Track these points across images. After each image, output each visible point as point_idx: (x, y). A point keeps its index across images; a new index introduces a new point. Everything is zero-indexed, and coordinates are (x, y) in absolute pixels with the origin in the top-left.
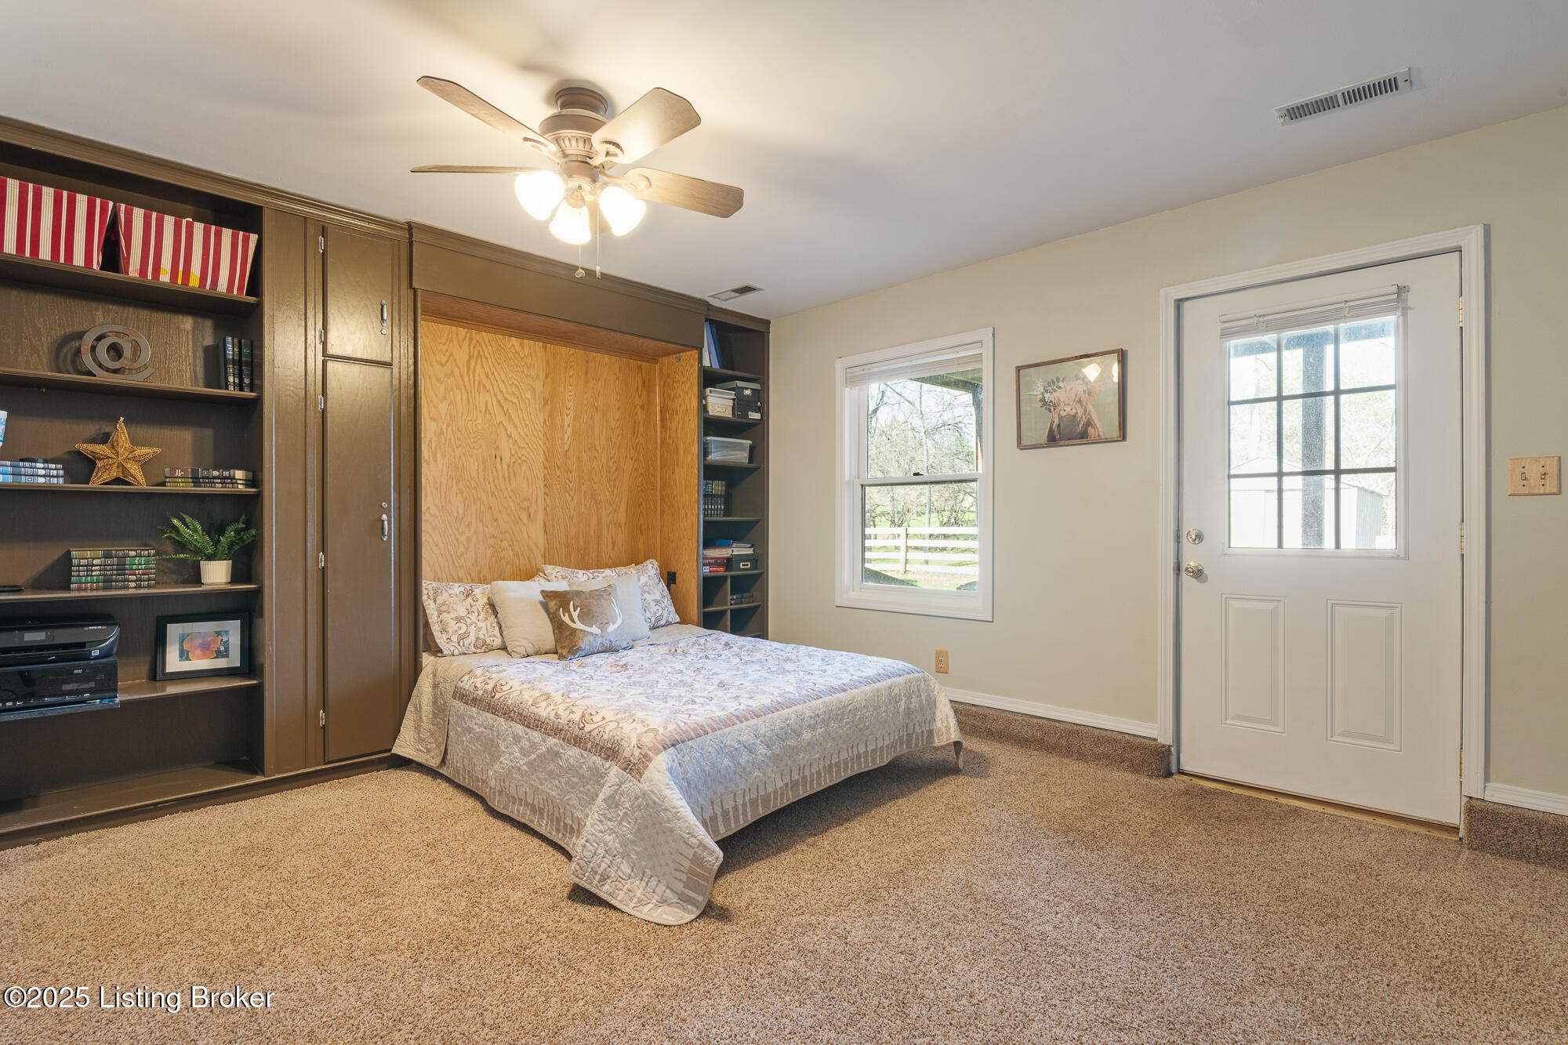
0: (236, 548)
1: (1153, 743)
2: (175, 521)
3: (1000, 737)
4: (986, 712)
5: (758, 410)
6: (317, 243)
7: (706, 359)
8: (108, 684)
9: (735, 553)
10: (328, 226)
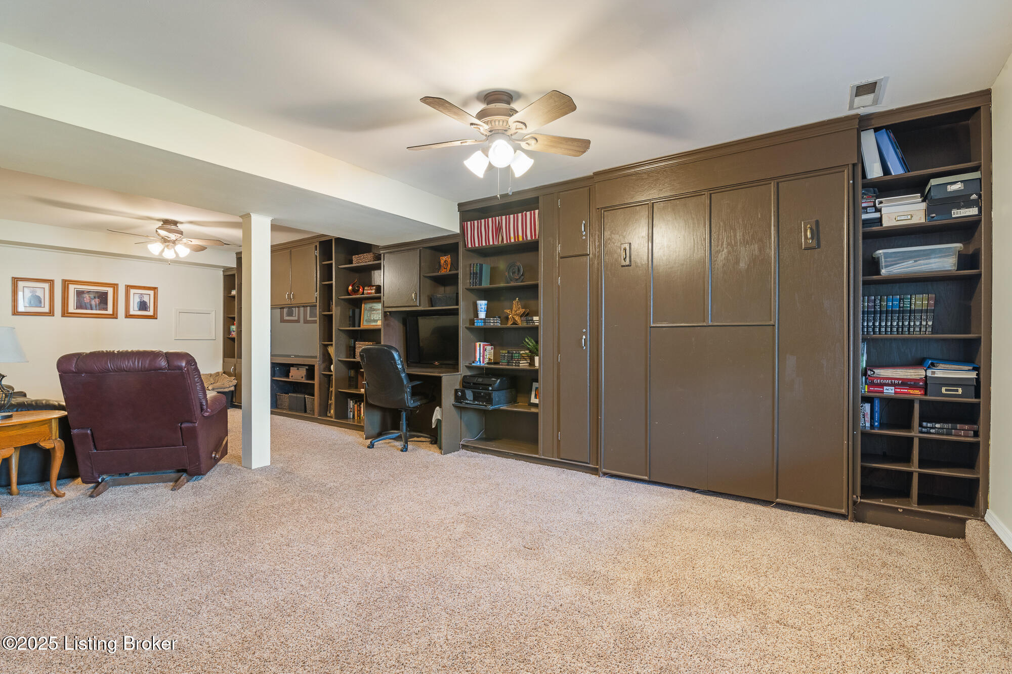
2: (526, 339)
5: (972, 204)
7: (875, 171)
8: (489, 400)
9: (936, 376)
10: (561, 193)
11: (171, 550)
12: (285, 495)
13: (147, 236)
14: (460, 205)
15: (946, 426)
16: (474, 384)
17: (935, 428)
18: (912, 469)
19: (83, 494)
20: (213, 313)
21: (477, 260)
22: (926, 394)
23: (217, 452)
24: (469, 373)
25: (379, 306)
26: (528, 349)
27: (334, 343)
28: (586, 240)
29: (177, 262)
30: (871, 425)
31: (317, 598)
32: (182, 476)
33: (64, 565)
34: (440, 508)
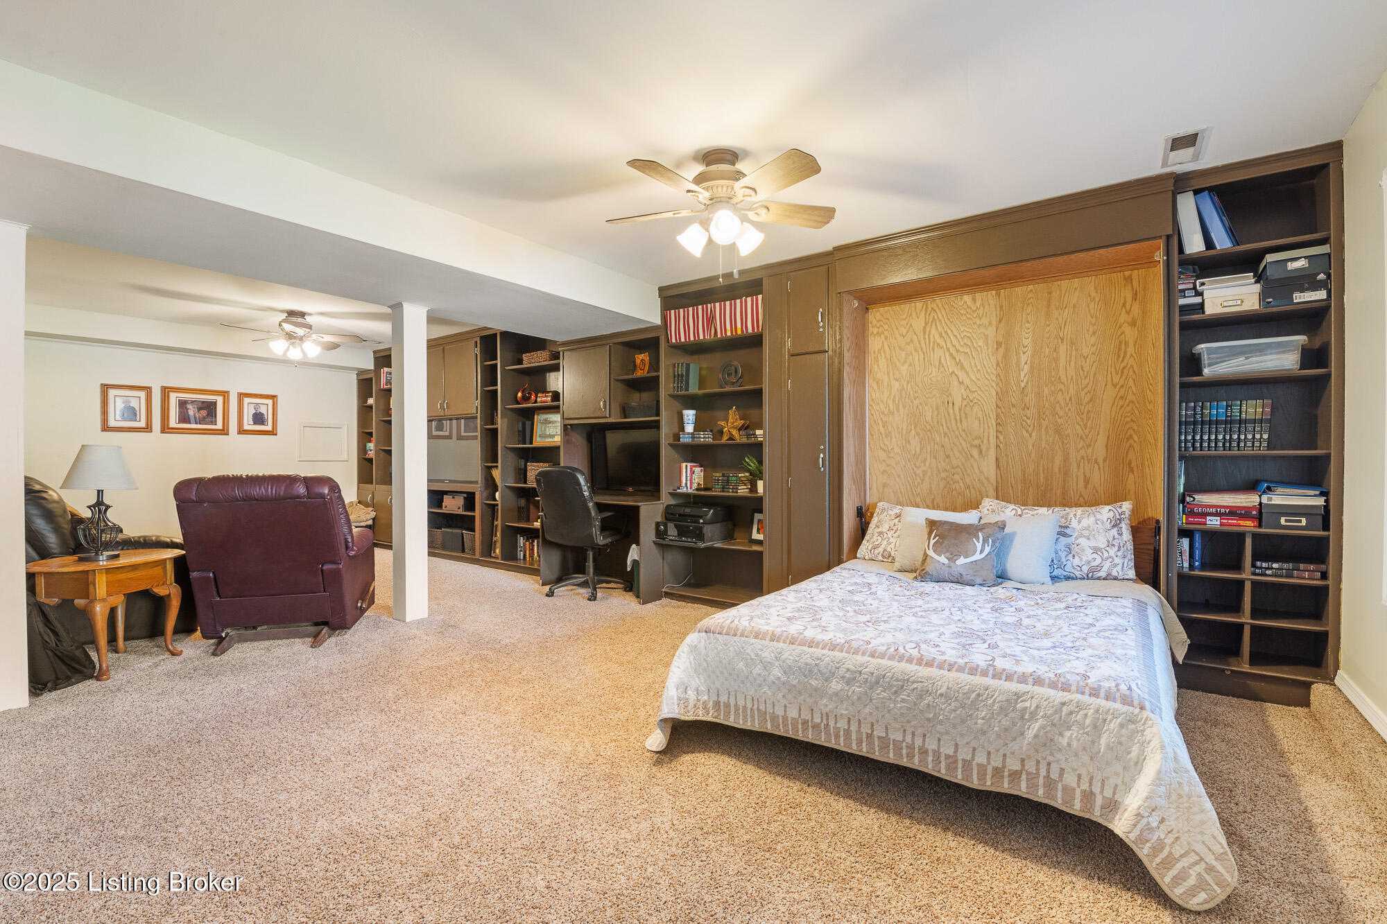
2: (746, 459)
6: (787, 287)
7: (1194, 244)
8: (700, 537)
9: (1273, 502)
10: (791, 274)
11: (323, 719)
12: (451, 654)
13: (269, 332)
14: (661, 289)
15: (1285, 566)
16: (680, 515)
17: (1272, 568)
18: (1243, 620)
19: (204, 652)
20: (346, 427)
21: (682, 359)
22: (1260, 526)
23: (363, 601)
24: (672, 502)
25: (556, 418)
26: (749, 471)
27: (499, 464)
28: (823, 333)
29: (304, 364)
30: (1190, 565)
31: (509, 775)
32: (322, 630)
33: (197, 736)
34: (645, 669)
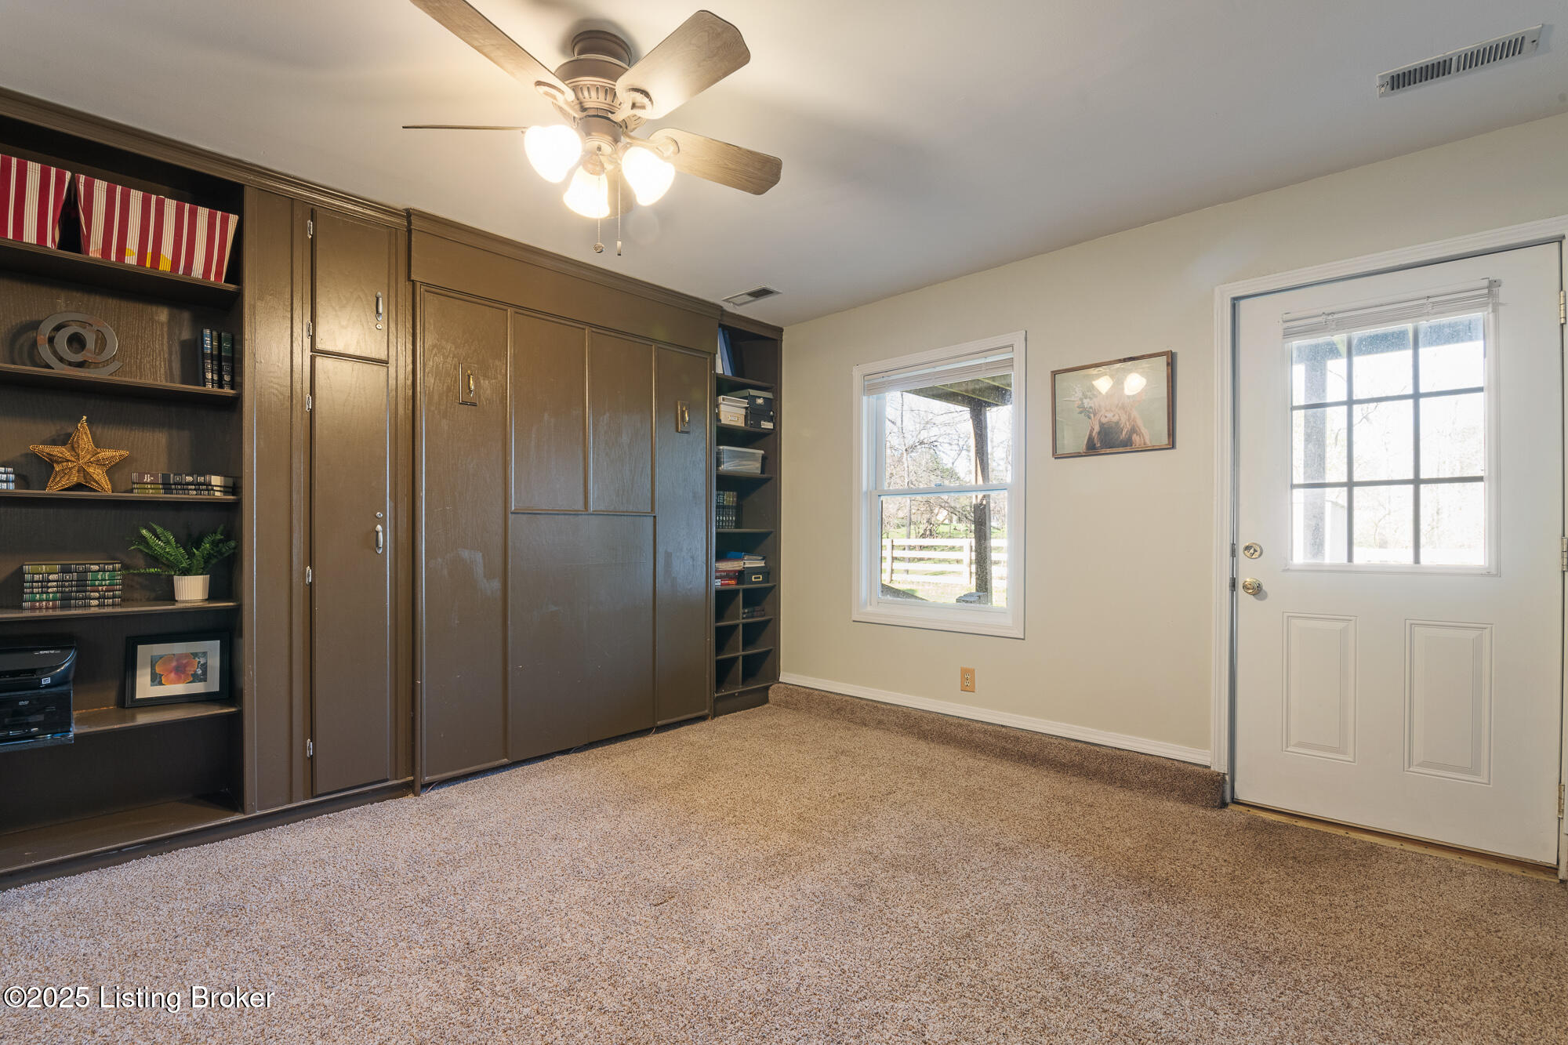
0: (214, 561)
1: (1206, 771)
2: (144, 532)
3: (1034, 761)
4: (1019, 734)
5: (771, 419)
6: (305, 228)
9: (747, 566)
10: (316, 210)
15: (750, 610)
17: (747, 613)
18: (736, 654)
